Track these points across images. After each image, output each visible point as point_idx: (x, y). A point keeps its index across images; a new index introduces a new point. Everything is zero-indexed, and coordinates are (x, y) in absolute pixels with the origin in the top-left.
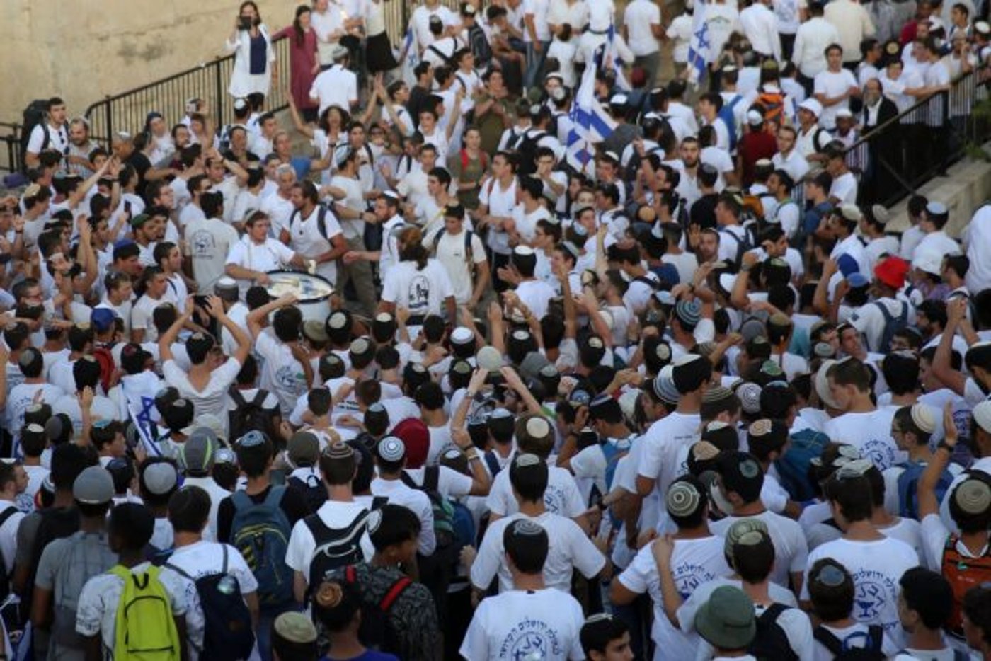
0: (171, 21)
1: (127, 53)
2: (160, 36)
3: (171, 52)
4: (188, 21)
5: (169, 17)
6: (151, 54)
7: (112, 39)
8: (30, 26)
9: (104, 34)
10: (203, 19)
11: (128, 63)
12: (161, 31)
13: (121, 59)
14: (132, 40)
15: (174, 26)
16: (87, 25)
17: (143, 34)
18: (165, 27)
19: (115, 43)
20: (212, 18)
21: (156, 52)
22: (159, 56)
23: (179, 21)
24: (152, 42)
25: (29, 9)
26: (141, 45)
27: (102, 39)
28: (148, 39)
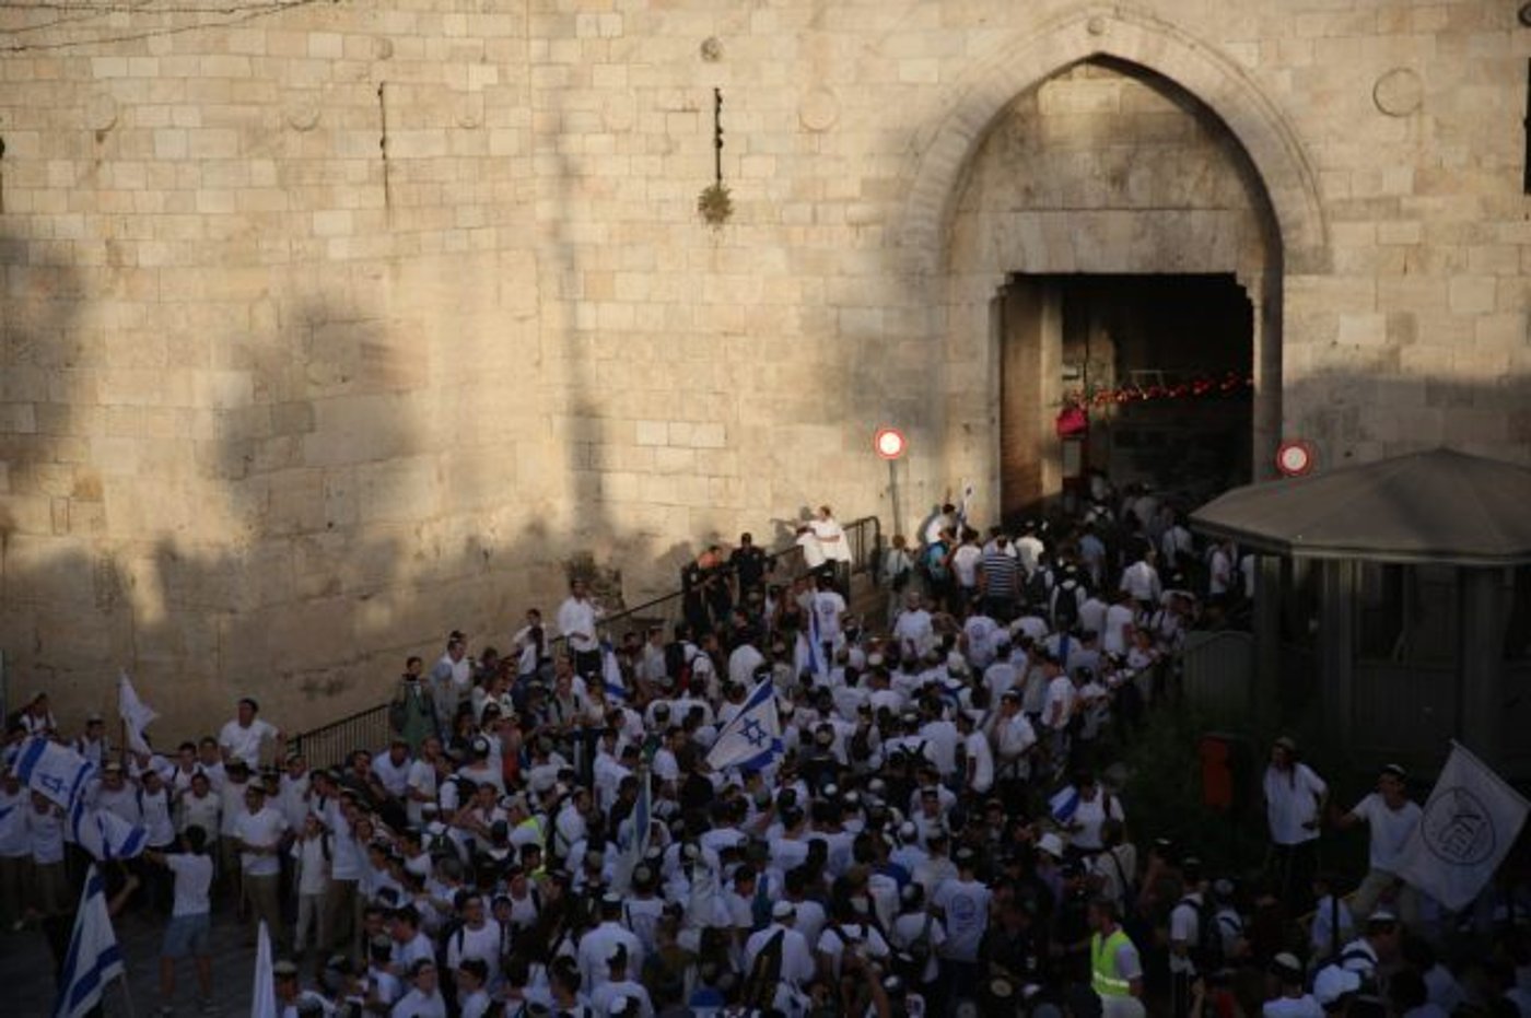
0: (352, 658)
1: (309, 688)
2: (341, 672)
3: (352, 687)
4: (368, 658)
5: (350, 655)
6: (333, 689)
7: (296, 675)
9: (288, 671)
11: (311, 698)
12: (343, 668)
13: (305, 696)
14: (314, 676)
15: (355, 663)
16: (273, 663)
17: (324, 670)
18: (346, 663)
19: (299, 679)
21: (337, 688)
22: (339, 691)
23: (359, 658)
24: (333, 678)
25: (218, 649)
26: (323, 680)
27: (287, 676)
28: (330, 675)
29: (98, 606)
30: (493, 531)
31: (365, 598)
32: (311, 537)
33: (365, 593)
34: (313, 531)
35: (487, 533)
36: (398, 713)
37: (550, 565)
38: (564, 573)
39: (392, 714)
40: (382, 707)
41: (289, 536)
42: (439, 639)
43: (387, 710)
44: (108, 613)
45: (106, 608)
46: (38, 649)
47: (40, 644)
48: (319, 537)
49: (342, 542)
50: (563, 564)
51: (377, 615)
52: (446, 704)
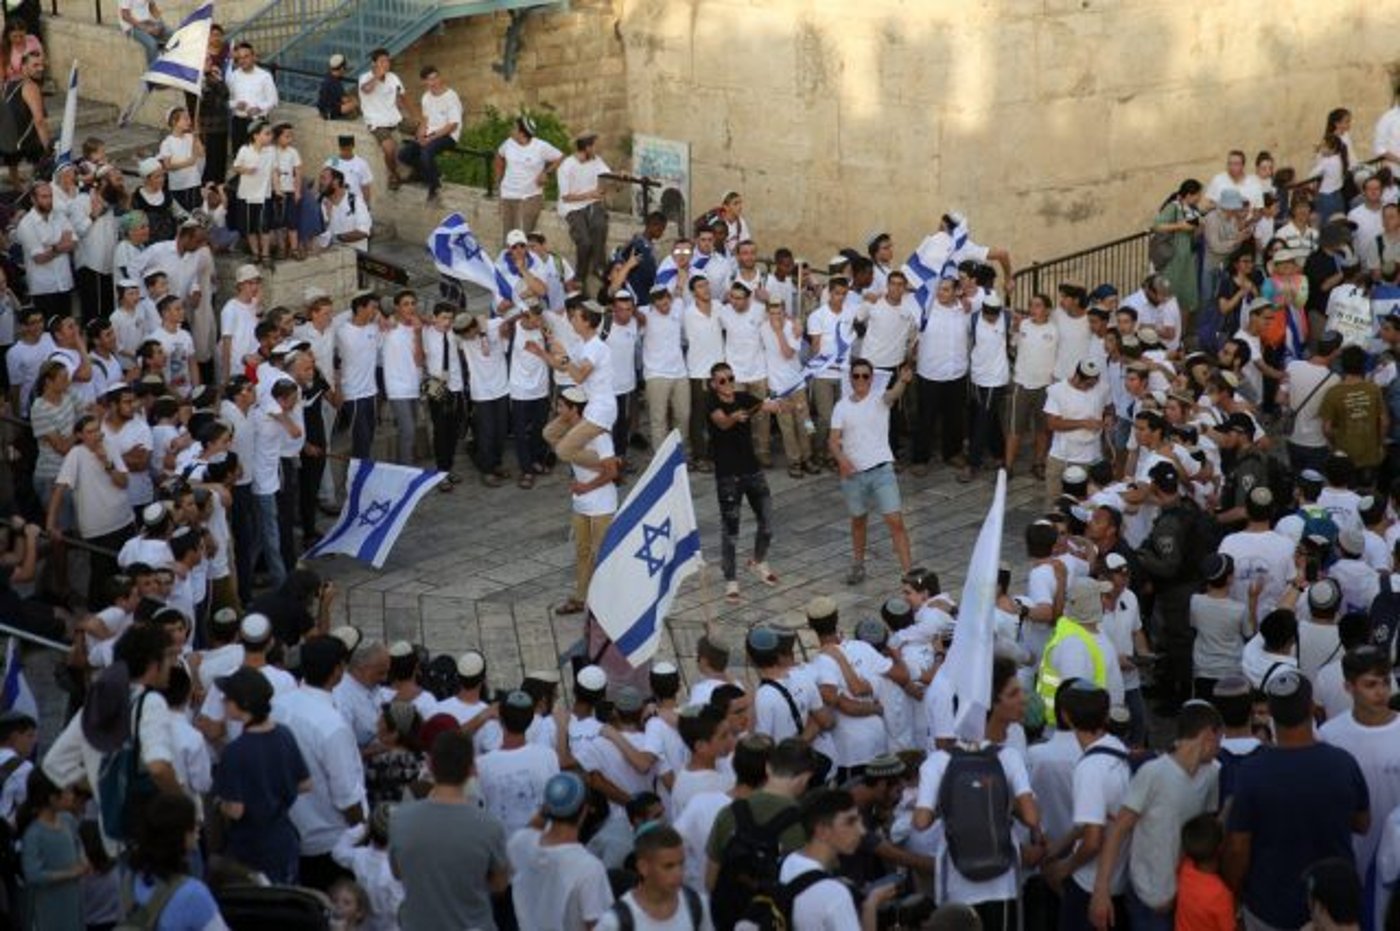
0: (1104, 177)
1: (1050, 212)
2: (1089, 193)
3: (1102, 212)
4: (1124, 177)
5: (1101, 172)
6: (1078, 214)
7: (1033, 194)
8: (938, 176)
9: (1023, 188)
10: (1141, 175)
11: (1050, 224)
12: (1092, 188)
13: (1041, 220)
14: (1057, 197)
15: (1107, 182)
16: (1006, 178)
17: (1068, 190)
18: (1096, 183)
19: (1036, 199)
20: (1153, 173)
21: (1083, 213)
22: (1085, 217)
23: (1113, 177)
24: (1079, 200)
25: (938, 156)
26: (1066, 202)
27: (1022, 194)
28: (1075, 197)
29: (799, 95)
30: (1295, 19)
31: (1124, 100)
32: (1061, 19)
33: (1125, 95)
34: (1064, 12)
35: (1287, 23)
36: (1160, 245)
37: (1370, 68)
38: (1387, 79)
39: (1152, 244)
40: (1143, 234)
41: (1033, 17)
42: (1215, 158)
43: (1147, 238)
44: (810, 105)
45: (808, 97)
46: (728, 145)
47: (730, 139)
48: (1069, 20)
49: (1097, 28)
50: (1385, 65)
51: (1139, 119)
52: (1221, 239)
